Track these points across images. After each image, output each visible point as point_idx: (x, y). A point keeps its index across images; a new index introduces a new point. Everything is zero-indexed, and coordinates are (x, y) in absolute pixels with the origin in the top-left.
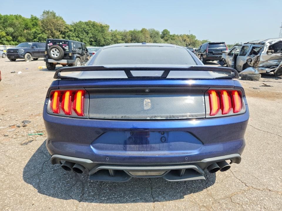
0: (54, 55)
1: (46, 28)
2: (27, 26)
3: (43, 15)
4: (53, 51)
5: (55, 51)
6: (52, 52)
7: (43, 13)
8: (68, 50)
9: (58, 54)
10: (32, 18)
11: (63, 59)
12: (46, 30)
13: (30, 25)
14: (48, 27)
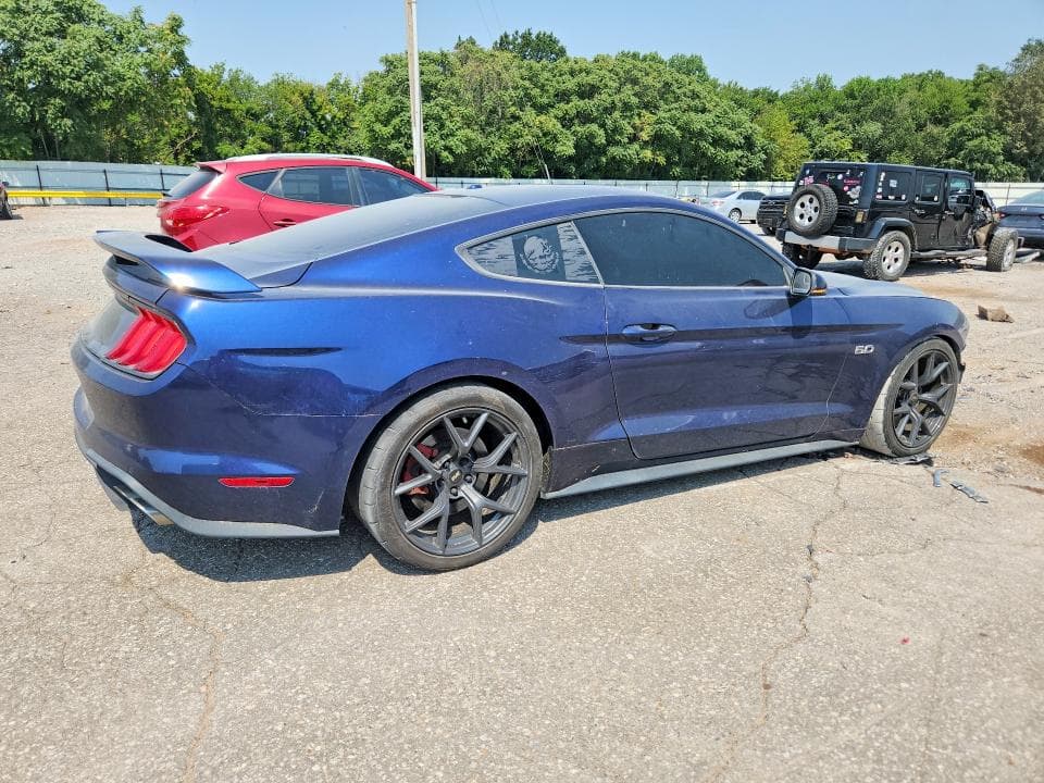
0: (802, 216)
1: (1010, 113)
2: (947, 108)
3: (1017, 60)
4: (802, 205)
5: (807, 203)
6: (798, 207)
7: (1020, 52)
8: (856, 202)
9: (815, 215)
10: (978, 76)
11: (831, 232)
12: (1007, 118)
13: (961, 103)
14: (1020, 105)
